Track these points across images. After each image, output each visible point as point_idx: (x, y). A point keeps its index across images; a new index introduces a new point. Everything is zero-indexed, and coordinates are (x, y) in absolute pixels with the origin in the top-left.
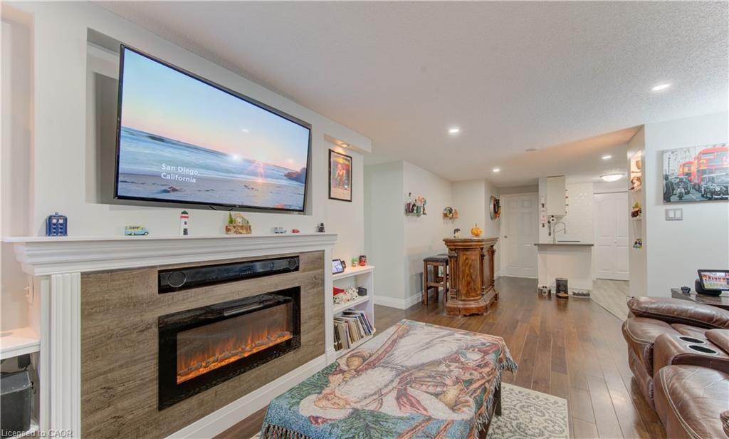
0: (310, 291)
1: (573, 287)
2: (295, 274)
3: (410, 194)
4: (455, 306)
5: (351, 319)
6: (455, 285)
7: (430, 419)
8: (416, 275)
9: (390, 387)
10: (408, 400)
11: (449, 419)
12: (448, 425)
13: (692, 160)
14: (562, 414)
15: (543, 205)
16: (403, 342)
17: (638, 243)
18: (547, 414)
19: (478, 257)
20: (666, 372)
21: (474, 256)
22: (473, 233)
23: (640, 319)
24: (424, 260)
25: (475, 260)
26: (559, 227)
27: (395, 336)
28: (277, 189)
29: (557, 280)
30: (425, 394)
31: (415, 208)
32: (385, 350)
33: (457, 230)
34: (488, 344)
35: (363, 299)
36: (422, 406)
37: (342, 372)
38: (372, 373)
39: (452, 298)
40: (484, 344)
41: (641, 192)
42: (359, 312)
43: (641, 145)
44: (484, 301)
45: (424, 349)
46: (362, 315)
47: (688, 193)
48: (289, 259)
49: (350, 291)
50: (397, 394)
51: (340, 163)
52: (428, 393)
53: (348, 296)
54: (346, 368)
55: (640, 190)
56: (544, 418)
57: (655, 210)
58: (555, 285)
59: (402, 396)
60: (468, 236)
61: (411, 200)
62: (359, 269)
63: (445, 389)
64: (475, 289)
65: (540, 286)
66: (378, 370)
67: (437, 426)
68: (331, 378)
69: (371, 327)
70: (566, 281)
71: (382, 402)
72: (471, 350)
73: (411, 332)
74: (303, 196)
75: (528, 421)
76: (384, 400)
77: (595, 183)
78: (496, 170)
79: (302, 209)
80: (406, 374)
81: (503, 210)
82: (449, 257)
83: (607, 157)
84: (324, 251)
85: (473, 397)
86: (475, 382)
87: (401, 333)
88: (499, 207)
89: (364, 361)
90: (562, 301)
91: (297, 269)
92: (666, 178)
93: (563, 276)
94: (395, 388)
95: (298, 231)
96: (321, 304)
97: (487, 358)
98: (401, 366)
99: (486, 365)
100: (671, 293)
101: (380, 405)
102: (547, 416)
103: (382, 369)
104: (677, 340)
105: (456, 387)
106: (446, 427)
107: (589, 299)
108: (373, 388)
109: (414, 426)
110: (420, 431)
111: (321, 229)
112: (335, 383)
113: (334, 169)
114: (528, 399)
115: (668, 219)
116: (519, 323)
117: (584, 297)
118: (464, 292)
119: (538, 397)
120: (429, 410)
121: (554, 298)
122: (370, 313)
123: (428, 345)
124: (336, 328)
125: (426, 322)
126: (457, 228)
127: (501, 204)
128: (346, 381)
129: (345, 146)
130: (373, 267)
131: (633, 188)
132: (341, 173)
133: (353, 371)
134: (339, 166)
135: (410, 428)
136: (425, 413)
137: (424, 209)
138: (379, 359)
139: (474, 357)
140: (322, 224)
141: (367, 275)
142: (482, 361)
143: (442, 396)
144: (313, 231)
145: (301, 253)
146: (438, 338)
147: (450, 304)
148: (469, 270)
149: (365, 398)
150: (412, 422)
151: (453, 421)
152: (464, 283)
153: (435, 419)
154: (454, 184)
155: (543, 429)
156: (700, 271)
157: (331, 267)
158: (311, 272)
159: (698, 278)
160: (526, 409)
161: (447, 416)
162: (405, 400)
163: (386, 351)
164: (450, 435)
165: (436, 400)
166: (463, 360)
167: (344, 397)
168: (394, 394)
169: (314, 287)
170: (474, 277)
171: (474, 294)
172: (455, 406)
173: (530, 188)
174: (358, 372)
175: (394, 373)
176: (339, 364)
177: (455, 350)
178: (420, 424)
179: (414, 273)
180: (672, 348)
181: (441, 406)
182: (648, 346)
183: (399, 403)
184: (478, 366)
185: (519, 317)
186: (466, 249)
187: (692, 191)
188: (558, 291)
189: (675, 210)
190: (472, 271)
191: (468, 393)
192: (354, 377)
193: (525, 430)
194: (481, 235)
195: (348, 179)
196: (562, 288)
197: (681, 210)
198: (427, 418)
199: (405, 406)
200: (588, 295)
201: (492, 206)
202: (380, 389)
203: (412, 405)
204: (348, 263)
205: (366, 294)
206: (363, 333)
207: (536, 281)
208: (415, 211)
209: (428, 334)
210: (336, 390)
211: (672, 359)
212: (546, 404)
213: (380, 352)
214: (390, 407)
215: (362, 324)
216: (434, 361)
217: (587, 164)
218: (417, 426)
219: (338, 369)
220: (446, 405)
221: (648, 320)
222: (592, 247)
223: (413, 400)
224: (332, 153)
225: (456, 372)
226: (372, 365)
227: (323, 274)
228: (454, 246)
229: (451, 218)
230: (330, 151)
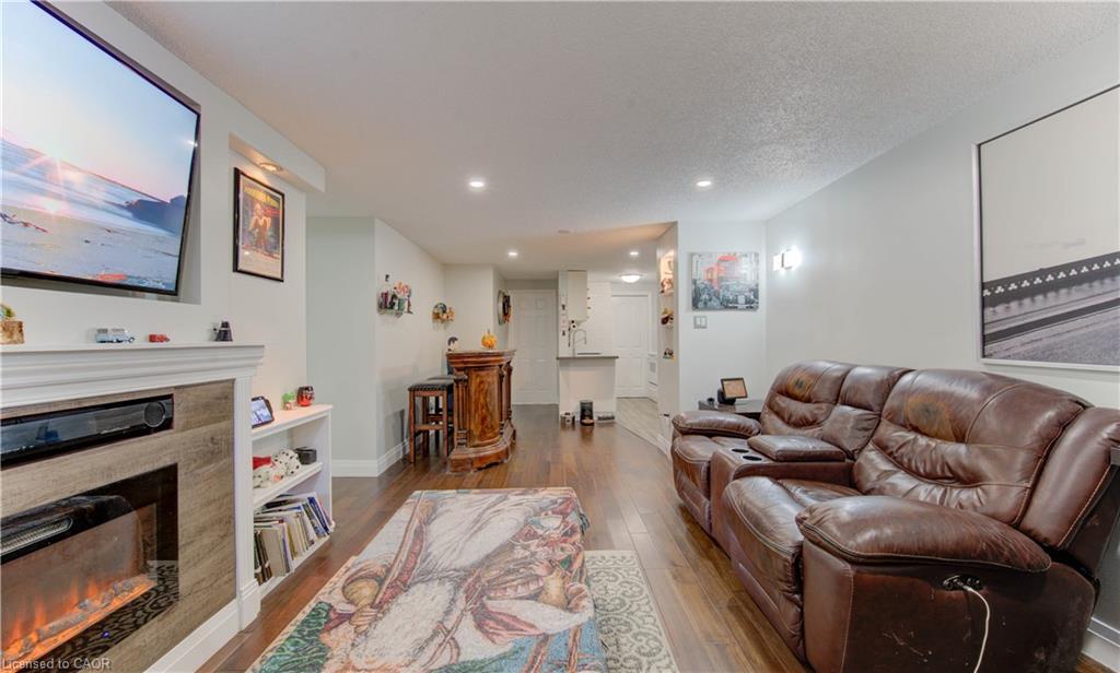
0: (199, 471)
1: (600, 409)
2: (164, 436)
3: (387, 276)
4: (465, 457)
5: (289, 514)
6: (464, 424)
7: (546, 638)
8: (395, 414)
9: (456, 613)
10: (499, 622)
11: (572, 625)
12: (575, 635)
13: (713, 266)
14: (633, 570)
15: (564, 307)
16: (436, 528)
17: (669, 354)
18: (620, 576)
19: (496, 379)
20: (731, 490)
21: (491, 377)
22: (485, 344)
23: (686, 437)
24: (410, 390)
25: (493, 383)
26: (579, 336)
27: (416, 523)
28: (106, 234)
29: (582, 404)
30: (518, 601)
31: (396, 302)
32: (411, 552)
33: (453, 340)
34: (560, 501)
35: (309, 470)
36: (525, 623)
37: (348, 617)
38: (409, 598)
39: (459, 444)
40: (555, 502)
41: (673, 296)
42: (305, 497)
43: (674, 244)
44: (503, 443)
45: (476, 532)
46: (312, 500)
47: (710, 300)
48: (146, 405)
49: (284, 459)
50: (475, 620)
51: (258, 201)
52: (521, 598)
53: (280, 469)
54: (350, 609)
55: (671, 295)
56: (618, 582)
57: (685, 316)
58: (579, 410)
59: (483, 619)
60: (478, 348)
61: (389, 288)
62: (299, 414)
63: (541, 584)
64: (492, 427)
65: (562, 413)
66: (418, 591)
67: (562, 643)
68: (327, 639)
69: (328, 520)
70: (591, 403)
71: (456, 642)
72: (543, 514)
73: (440, 510)
74: (177, 259)
75: (603, 592)
76: (457, 639)
77: (612, 282)
78: (513, 254)
79: (173, 289)
80: (470, 580)
81: (512, 311)
82: (455, 381)
83: (634, 254)
84: (233, 381)
85: (583, 580)
86: (575, 558)
87: (424, 516)
88: (509, 306)
89: (381, 582)
90: (588, 429)
91: (168, 425)
92: (694, 282)
93: (586, 398)
94: (465, 609)
95: (163, 339)
96: (227, 495)
97: (569, 519)
98: (455, 570)
99: (573, 530)
100: (698, 406)
101: (455, 651)
102: (621, 579)
103: (423, 586)
104: (730, 452)
105: (554, 574)
106: (574, 640)
107: (614, 423)
108: (425, 628)
109: (530, 660)
110: (544, 665)
111: (223, 334)
112: (342, 645)
113: (245, 212)
114: (594, 564)
115: (696, 326)
116: (552, 466)
117: (608, 420)
118: (476, 433)
119: (603, 558)
120: (537, 625)
121: (578, 425)
122: (323, 493)
123: (479, 524)
124: (258, 539)
125: (457, 488)
126: (453, 335)
127: (511, 303)
128: (365, 633)
129: (271, 168)
130: (330, 407)
131: (663, 292)
132: (261, 222)
133: (368, 609)
134: (258, 206)
135: (527, 665)
136: (532, 631)
137: (409, 305)
138: (407, 570)
139: (552, 524)
140: (225, 325)
141: (317, 423)
142: (566, 527)
143: (542, 596)
144: (202, 336)
145: (176, 388)
146: (488, 508)
147: (456, 454)
148: (485, 398)
149: (422, 649)
150: (524, 655)
151: (579, 628)
152: (477, 419)
153: (553, 635)
154: (448, 268)
155: (622, 597)
156: (722, 381)
157: (245, 413)
158: (204, 429)
159: (720, 387)
160: (595, 579)
161: (568, 622)
162: (492, 624)
163: (414, 554)
164: (587, 650)
165: (539, 605)
166: (540, 532)
167: (377, 665)
168: (469, 621)
169: (208, 462)
170: (491, 408)
171: (491, 434)
172: (569, 603)
173: (546, 284)
174: (380, 606)
175: (448, 586)
176: (331, 606)
177: (522, 520)
178: (537, 653)
179: (390, 413)
180: (730, 463)
181: (549, 611)
182: (706, 464)
183: (486, 633)
184: (565, 534)
185: (549, 459)
186: (482, 367)
187: (714, 298)
188: (583, 417)
189: (701, 317)
190: (488, 400)
191: (575, 577)
192: (376, 619)
193: (604, 606)
194: (495, 347)
195: (277, 237)
196: (587, 413)
197: (705, 317)
198: (541, 637)
199: (498, 635)
200: (613, 418)
201: (501, 305)
202: (441, 623)
203: (508, 627)
204: (276, 404)
205: (315, 460)
206: (312, 535)
207: (556, 407)
208: (396, 307)
209: (469, 505)
210: (353, 657)
211: (733, 474)
212: (615, 563)
213: (403, 557)
214: (475, 646)
215: (310, 517)
216: (502, 546)
217: (611, 258)
218: (535, 657)
219: (332, 615)
220: (557, 606)
221: (694, 437)
222: (617, 360)
223: (506, 620)
224: (242, 176)
225: (542, 553)
226: (402, 585)
227: (230, 432)
228: (463, 362)
229: (443, 321)
230: (237, 173)
